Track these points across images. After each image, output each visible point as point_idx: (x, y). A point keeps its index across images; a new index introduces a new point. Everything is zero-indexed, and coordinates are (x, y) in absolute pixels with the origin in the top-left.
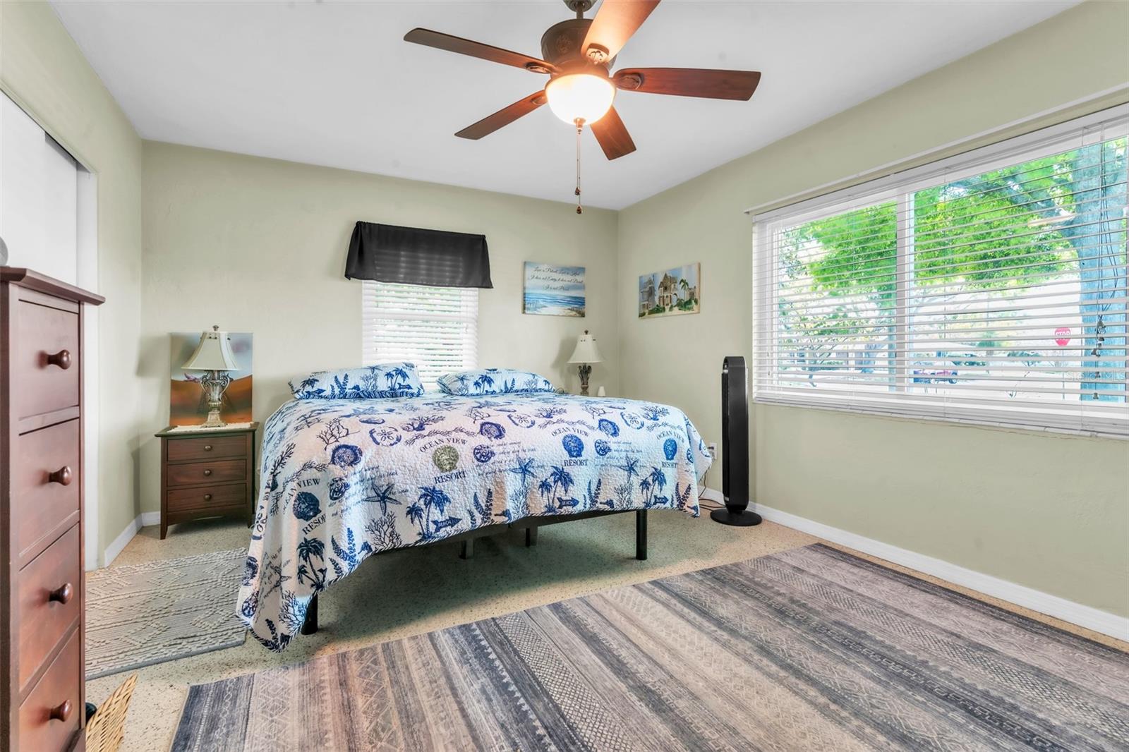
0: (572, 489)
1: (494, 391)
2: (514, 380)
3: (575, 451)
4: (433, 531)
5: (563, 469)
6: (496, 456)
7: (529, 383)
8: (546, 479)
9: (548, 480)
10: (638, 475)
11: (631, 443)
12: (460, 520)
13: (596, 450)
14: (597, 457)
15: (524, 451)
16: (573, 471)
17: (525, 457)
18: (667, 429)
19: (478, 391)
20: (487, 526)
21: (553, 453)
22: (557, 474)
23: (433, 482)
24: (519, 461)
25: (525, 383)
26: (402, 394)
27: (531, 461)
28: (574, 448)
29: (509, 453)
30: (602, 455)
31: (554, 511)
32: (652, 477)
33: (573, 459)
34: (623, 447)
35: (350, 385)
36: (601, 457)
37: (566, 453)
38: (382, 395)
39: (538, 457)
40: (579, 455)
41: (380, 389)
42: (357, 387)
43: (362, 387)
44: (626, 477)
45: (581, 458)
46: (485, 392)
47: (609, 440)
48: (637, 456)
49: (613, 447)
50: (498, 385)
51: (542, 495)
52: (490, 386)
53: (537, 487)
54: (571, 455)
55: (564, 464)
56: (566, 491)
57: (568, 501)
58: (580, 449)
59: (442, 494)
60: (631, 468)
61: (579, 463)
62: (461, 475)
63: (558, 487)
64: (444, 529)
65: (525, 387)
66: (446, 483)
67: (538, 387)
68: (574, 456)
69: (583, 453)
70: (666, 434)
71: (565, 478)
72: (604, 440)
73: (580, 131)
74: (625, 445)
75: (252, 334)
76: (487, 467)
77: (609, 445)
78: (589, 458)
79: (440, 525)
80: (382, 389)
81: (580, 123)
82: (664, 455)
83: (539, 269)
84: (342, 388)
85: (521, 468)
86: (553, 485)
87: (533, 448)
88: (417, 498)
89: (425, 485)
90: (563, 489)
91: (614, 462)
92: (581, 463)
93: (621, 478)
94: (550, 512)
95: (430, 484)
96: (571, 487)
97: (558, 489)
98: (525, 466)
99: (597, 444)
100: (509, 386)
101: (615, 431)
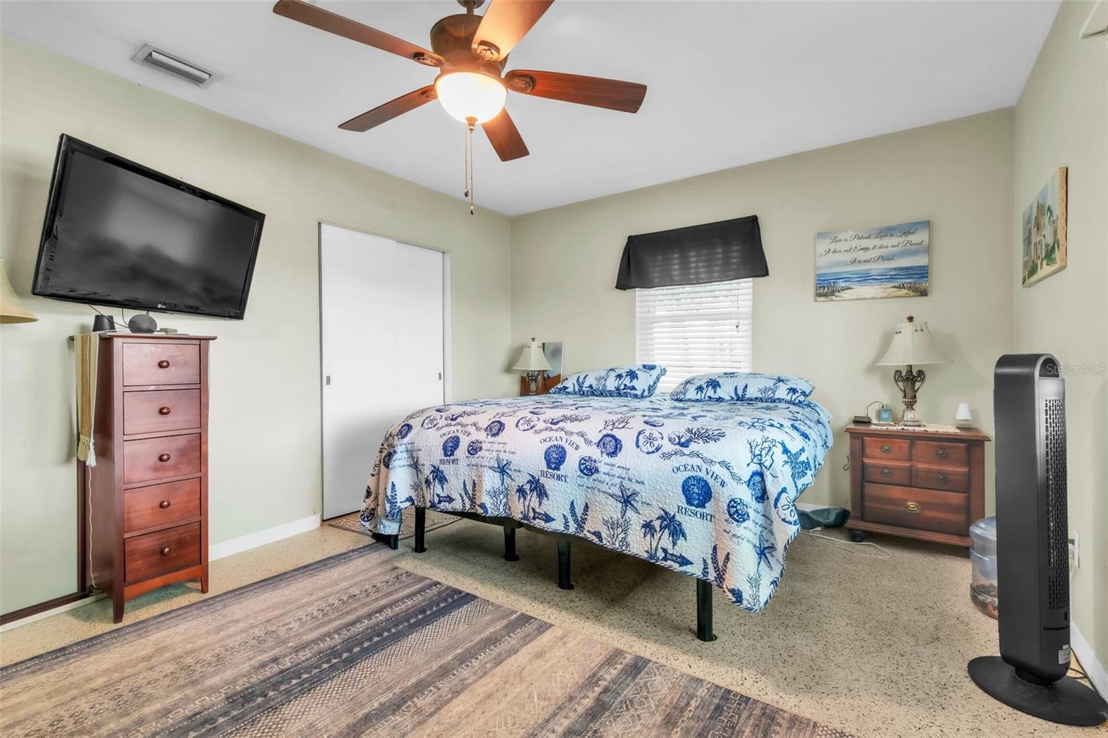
0: (546, 502)
1: (720, 398)
2: (746, 386)
3: (553, 463)
4: (437, 502)
5: (539, 479)
6: (482, 452)
7: (765, 390)
8: (523, 485)
9: (525, 487)
10: (639, 513)
11: (629, 469)
12: (454, 500)
13: (580, 467)
14: (579, 476)
15: (505, 452)
16: (549, 484)
17: (505, 457)
18: (696, 461)
19: (698, 397)
20: (472, 513)
21: (531, 460)
22: (533, 483)
23: (438, 463)
24: (498, 460)
25: (760, 390)
26: (626, 395)
27: (508, 463)
28: (555, 459)
29: (493, 451)
30: (588, 475)
31: (528, 520)
32: (660, 521)
33: (550, 471)
34: (617, 471)
35: (586, 384)
36: (586, 477)
37: (544, 462)
38: (611, 394)
39: (516, 461)
40: (557, 468)
41: (608, 389)
42: (591, 386)
43: (595, 387)
44: (619, 509)
45: (559, 473)
46: (707, 398)
47: (601, 459)
48: (637, 487)
49: (603, 468)
50: (725, 391)
51: (519, 500)
52: (715, 392)
53: (515, 490)
54: (549, 467)
55: (540, 474)
56: (540, 504)
57: (541, 514)
58: (560, 462)
59: (442, 474)
60: (627, 500)
61: (556, 476)
62: (455, 461)
63: (533, 497)
64: (444, 503)
65: (759, 395)
66: (445, 466)
67: (776, 397)
68: (551, 468)
69: (561, 467)
70: (689, 467)
71: (540, 490)
72: (594, 457)
73: (471, 130)
74: (620, 471)
75: (562, 343)
76: (474, 460)
77: (598, 465)
78: (570, 475)
79: (442, 499)
80: (609, 389)
81: (472, 121)
82: (683, 497)
83: (839, 238)
84: (581, 387)
85: (499, 467)
86: (528, 493)
87: (513, 450)
88: (429, 472)
89: (434, 464)
90: (538, 500)
91: (604, 488)
92: (559, 478)
93: (613, 509)
94: (525, 519)
95: (437, 463)
96: (545, 501)
97: (533, 499)
98: (503, 467)
99: (583, 461)
100: (740, 392)
101: (616, 451)
